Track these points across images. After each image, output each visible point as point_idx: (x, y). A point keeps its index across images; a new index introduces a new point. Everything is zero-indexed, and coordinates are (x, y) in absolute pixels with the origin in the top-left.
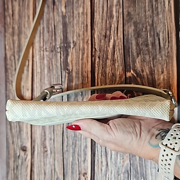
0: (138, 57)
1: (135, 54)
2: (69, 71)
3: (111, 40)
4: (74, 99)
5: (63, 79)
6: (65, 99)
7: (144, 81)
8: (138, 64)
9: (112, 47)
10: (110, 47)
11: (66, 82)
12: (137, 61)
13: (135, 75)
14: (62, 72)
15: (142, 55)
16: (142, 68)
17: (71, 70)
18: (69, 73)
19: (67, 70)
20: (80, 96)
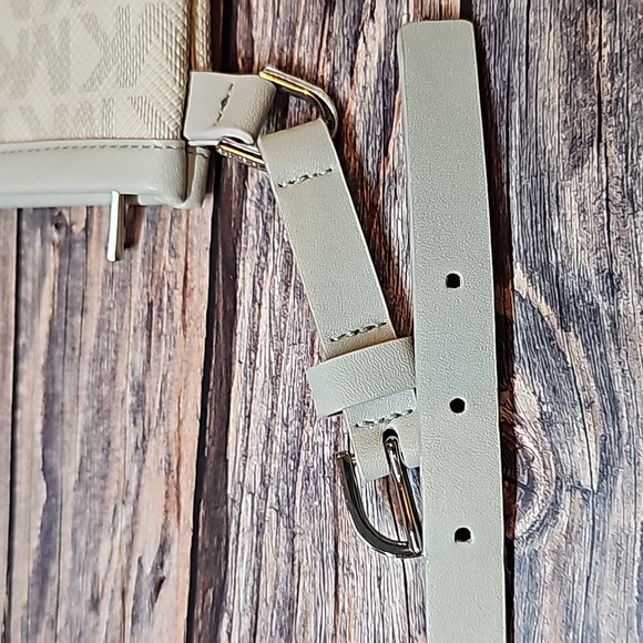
0: (577, 162)
1: (555, 142)
2: (69, 231)
3: (369, 28)
4: (87, 429)
5: (27, 287)
6: (32, 423)
7: (617, 370)
8: (576, 224)
9: (373, 75)
10: (360, 78)
11: (46, 311)
12: (569, 197)
13: (545, 309)
14: (25, 239)
15: (612, 150)
16: (611, 257)
17: (78, 229)
18: (66, 249)
19: (57, 227)
20: (129, 419)
